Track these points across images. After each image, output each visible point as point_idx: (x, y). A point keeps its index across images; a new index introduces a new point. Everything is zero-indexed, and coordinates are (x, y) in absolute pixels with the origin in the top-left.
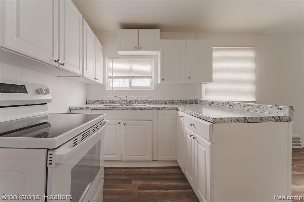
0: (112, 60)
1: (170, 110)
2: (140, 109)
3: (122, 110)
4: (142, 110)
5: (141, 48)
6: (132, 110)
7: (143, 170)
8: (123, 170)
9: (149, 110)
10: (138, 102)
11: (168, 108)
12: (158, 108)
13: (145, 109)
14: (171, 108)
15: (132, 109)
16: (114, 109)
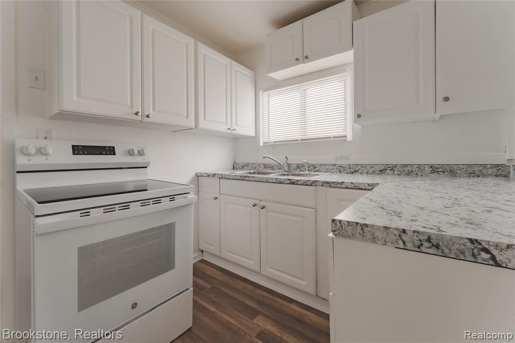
0: (268, 92)
1: (359, 189)
2: (289, 182)
3: (259, 181)
4: (293, 183)
5: (307, 57)
6: (275, 183)
7: (293, 306)
8: (259, 291)
9: (306, 185)
10: (314, 168)
11: (352, 183)
12: (327, 183)
13: (299, 183)
14: (359, 184)
15: (274, 181)
16: (247, 179)
